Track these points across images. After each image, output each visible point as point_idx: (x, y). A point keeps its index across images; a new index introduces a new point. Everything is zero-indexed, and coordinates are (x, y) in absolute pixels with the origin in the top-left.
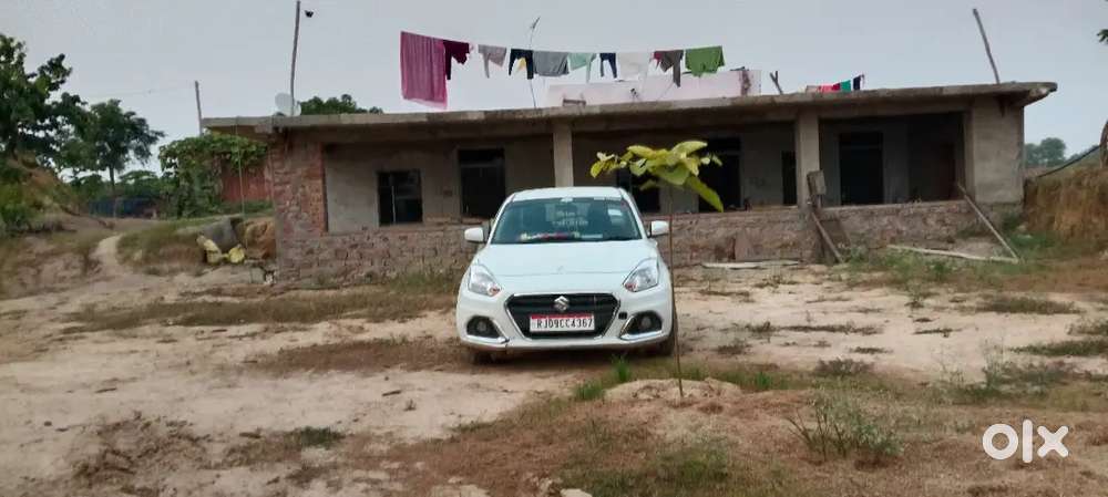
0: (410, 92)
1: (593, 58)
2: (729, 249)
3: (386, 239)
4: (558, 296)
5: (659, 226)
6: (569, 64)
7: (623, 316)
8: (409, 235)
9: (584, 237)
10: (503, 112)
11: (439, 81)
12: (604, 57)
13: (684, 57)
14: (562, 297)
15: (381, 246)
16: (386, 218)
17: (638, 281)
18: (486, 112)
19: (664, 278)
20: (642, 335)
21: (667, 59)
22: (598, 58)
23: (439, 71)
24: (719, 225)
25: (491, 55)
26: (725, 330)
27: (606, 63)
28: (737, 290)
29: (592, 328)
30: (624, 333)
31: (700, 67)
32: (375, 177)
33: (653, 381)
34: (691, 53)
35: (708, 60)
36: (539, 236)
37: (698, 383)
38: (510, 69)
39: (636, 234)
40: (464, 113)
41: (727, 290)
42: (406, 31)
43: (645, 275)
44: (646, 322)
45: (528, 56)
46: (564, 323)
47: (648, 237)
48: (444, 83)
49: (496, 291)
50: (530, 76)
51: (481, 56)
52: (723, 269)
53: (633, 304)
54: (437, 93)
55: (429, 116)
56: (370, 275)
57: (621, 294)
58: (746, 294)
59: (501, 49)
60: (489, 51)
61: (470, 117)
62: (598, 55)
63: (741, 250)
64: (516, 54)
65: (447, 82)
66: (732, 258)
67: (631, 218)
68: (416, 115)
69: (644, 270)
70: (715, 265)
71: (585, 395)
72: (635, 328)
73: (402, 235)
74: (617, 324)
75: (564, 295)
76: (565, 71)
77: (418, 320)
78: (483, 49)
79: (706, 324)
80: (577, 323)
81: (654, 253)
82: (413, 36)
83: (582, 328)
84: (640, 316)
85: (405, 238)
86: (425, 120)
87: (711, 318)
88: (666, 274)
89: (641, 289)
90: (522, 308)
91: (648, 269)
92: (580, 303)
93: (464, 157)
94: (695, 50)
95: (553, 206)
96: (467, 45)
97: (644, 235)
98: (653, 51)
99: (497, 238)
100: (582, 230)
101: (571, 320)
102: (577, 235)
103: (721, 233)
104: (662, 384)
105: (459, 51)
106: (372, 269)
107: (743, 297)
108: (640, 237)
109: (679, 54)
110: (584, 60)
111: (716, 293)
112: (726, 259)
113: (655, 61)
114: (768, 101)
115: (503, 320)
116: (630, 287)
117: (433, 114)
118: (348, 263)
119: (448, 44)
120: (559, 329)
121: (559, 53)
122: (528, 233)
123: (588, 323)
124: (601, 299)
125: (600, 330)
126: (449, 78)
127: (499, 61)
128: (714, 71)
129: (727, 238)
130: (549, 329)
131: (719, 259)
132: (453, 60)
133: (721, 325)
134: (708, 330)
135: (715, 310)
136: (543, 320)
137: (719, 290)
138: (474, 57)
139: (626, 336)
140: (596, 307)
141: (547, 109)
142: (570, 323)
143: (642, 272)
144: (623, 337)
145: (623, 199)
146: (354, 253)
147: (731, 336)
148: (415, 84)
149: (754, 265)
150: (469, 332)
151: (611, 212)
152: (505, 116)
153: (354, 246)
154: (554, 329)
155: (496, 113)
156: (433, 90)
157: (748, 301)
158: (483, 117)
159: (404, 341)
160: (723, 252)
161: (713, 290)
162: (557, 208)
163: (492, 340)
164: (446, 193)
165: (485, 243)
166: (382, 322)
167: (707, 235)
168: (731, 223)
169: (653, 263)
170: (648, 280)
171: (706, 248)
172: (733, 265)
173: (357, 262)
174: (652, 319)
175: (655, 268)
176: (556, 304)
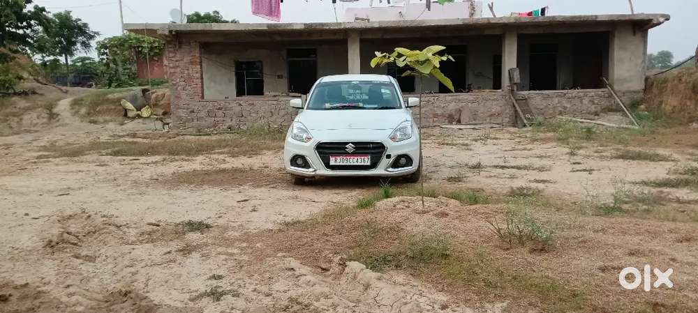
0: (256, 11)
2: (457, 117)
3: (240, 104)
4: (349, 143)
5: (413, 100)
7: (389, 157)
8: (255, 102)
9: (365, 106)
10: (316, 24)
11: (275, 3)
15: (238, 109)
16: (240, 92)
17: (398, 135)
18: (305, 24)
19: (415, 134)
20: (400, 169)
24: (451, 101)
26: (452, 167)
28: (461, 142)
29: (369, 164)
30: (389, 168)
32: (234, 64)
33: (405, 197)
36: (338, 105)
37: (434, 199)
39: (399, 105)
40: (290, 24)
41: (455, 142)
43: (403, 131)
46: (351, 160)
47: (406, 107)
48: (279, 4)
49: (309, 139)
50: (334, 2)
52: (453, 129)
53: (394, 149)
54: (273, 11)
55: (268, 25)
56: (230, 128)
57: (388, 143)
58: (467, 145)
61: (295, 27)
63: (464, 118)
65: (281, 4)
66: (459, 122)
67: (396, 96)
69: (402, 128)
70: (449, 126)
71: (364, 205)
72: (396, 164)
73: (251, 102)
74: (385, 162)
75: (352, 143)
77: (260, 156)
79: (441, 163)
80: (359, 160)
81: (409, 118)
83: (362, 164)
84: (399, 157)
85: (252, 104)
86: (266, 28)
87: (443, 159)
88: (416, 131)
89: (400, 140)
90: (325, 150)
91: (405, 128)
92: (362, 148)
93: (291, 53)
95: (347, 86)
97: (403, 106)
99: (310, 106)
100: (364, 102)
101: (356, 158)
102: (361, 105)
103: (452, 107)
104: (411, 199)
106: (231, 123)
107: (464, 147)
108: (400, 107)
111: (447, 144)
112: (454, 123)
114: (486, 21)
115: (313, 157)
116: (393, 138)
117: (271, 24)
118: (216, 119)
120: (348, 164)
122: (330, 103)
123: (366, 161)
124: (375, 146)
125: (374, 165)
126: (282, 2)
128: (452, 1)
129: (456, 110)
130: (341, 164)
131: (450, 123)
133: (449, 163)
134: (441, 167)
135: (446, 155)
136: (339, 158)
137: (449, 142)
139: (391, 169)
140: (372, 151)
141: (345, 23)
142: (355, 160)
143: (401, 130)
144: (388, 170)
145: (391, 83)
146: (220, 113)
147: (456, 170)
148: (260, 5)
149: (473, 127)
150: (292, 165)
151: (383, 91)
152: (318, 27)
153: (220, 109)
154: (345, 164)
155: (311, 25)
156: (271, 9)
157: (468, 149)
158: (303, 27)
159: (251, 169)
160: (454, 118)
161: (446, 142)
162: (349, 87)
163: (307, 170)
164: (278, 76)
165: (303, 108)
166: (237, 157)
167: (444, 107)
168: (459, 100)
169: (408, 124)
170: (405, 135)
171: (443, 115)
172: (459, 127)
173: (222, 119)
174: (406, 159)
175: (409, 127)
176: (347, 148)
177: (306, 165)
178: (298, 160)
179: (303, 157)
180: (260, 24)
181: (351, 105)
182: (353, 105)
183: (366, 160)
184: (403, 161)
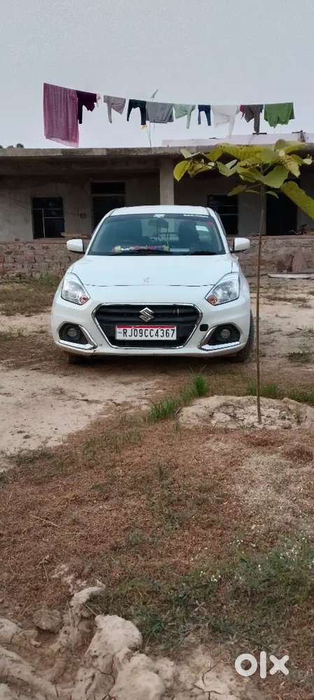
0: (50, 134)
1: (193, 108)
2: (288, 264)
3: (33, 248)
4: (144, 307)
5: (241, 242)
6: (174, 112)
7: (204, 328)
8: (50, 246)
9: (172, 250)
10: (121, 150)
11: (73, 123)
12: (201, 108)
13: (263, 111)
14: (146, 308)
15: (29, 253)
16: (38, 234)
17: (220, 294)
18: (108, 150)
19: (244, 293)
20: (220, 346)
21: (250, 112)
22: (197, 110)
23: (73, 117)
24: (282, 245)
25: (114, 104)
26: (291, 335)
27: (203, 113)
28: (296, 296)
29: (174, 338)
30: (204, 344)
31: (275, 118)
32: (29, 200)
33: (231, 398)
34: (269, 107)
35: (282, 114)
36: (132, 248)
37: (275, 402)
38: (128, 116)
39: (220, 249)
40: (90, 150)
41: (288, 296)
42: (46, 82)
43: (227, 289)
44: (225, 333)
45: (142, 105)
46: (148, 333)
47: (231, 252)
48: (77, 125)
49: (86, 299)
50: (143, 123)
51: (106, 104)
52: (283, 278)
53: (214, 316)
54: (71, 135)
55: (63, 151)
56: (20, 276)
57: (204, 307)
58: (304, 300)
59: (122, 99)
60: (112, 101)
61: (96, 154)
62: (197, 107)
63: (297, 264)
64: (133, 104)
65: (79, 125)
66: (290, 270)
67: (217, 235)
68: (53, 150)
69: (225, 284)
70: (278, 276)
72: (214, 339)
73: (45, 245)
74: (197, 335)
75: (149, 307)
76: (171, 119)
77: (42, 315)
78: (108, 100)
79: (275, 328)
80: (160, 333)
81: (236, 268)
82: (53, 86)
83: (165, 338)
84: (220, 328)
85: (47, 248)
86: (59, 154)
87: (278, 321)
88: (245, 287)
89: (224, 301)
90: (110, 316)
91: (230, 283)
92: (163, 314)
93: (96, 188)
94: (272, 105)
95: (147, 220)
96: (95, 95)
97: (227, 251)
98: (240, 104)
99: (94, 250)
100: (172, 244)
101: (155, 330)
102: (166, 248)
103: (282, 252)
104: (239, 402)
105: (88, 100)
106: (22, 271)
107: (301, 303)
108: (223, 252)
109: (259, 108)
110: (185, 111)
111: (280, 299)
112: (285, 271)
113: (241, 113)
115: (91, 328)
116: (211, 300)
117: (66, 150)
118: (4, 265)
119: (80, 94)
120: (144, 338)
121: (166, 104)
122: (122, 245)
123: (172, 335)
124: (183, 311)
125: (181, 341)
126: (81, 122)
127: (120, 110)
128: (286, 123)
129: (287, 255)
130: (133, 338)
131: (280, 271)
132: (84, 108)
133: (287, 329)
134: (276, 334)
135: (281, 315)
136: (129, 330)
137: (282, 296)
138: (100, 106)
139: (207, 347)
140: (180, 319)
141: (155, 148)
142: (153, 333)
143: (224, 286)
144: (203, 347)
145: (210, 216)
146: (9, 258)
147: (297, 340)
148: (55, 126)
149: (306, 276)
150: (62, 337)
151: (199, 228)
152: (123, 153)
153: (9, 253)
154: (138, 338)
155: (115, 150)
156: (68, 132)
157: (306, 307)
158: (105, 153)
159: (20, 335)
160: (284, 266)
161: (278, 296)
162: (150, 223)
163: (81, 346)
164: (81, 215)
165: (84, 253)
166: (13, 315)
167: (272, 252)
168: (291, 244)
169: (235, 278)
170: (229, 294)
171: (271, 262)
172: (290, 276)
173: (11, 265)
174: (231, 331)
175: (236, 282)
176: (140, 314)
177: (82, 339)
178: (70, 331)
179: (76, 327)
180: (53, 149)
181: (151, 248)
182: (155, 248)
183: (170, 332)
184: (225, 334)
